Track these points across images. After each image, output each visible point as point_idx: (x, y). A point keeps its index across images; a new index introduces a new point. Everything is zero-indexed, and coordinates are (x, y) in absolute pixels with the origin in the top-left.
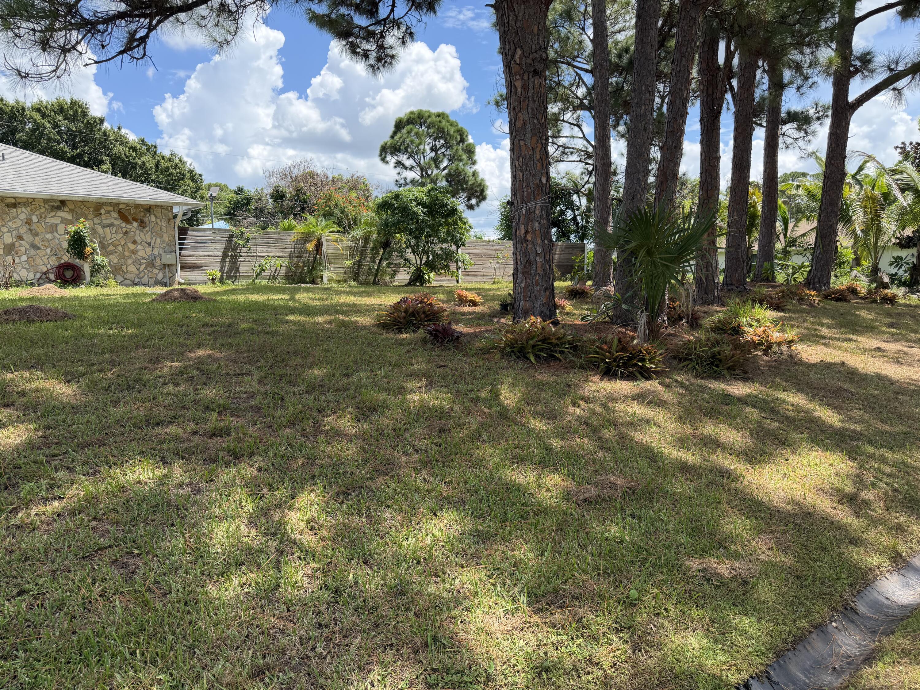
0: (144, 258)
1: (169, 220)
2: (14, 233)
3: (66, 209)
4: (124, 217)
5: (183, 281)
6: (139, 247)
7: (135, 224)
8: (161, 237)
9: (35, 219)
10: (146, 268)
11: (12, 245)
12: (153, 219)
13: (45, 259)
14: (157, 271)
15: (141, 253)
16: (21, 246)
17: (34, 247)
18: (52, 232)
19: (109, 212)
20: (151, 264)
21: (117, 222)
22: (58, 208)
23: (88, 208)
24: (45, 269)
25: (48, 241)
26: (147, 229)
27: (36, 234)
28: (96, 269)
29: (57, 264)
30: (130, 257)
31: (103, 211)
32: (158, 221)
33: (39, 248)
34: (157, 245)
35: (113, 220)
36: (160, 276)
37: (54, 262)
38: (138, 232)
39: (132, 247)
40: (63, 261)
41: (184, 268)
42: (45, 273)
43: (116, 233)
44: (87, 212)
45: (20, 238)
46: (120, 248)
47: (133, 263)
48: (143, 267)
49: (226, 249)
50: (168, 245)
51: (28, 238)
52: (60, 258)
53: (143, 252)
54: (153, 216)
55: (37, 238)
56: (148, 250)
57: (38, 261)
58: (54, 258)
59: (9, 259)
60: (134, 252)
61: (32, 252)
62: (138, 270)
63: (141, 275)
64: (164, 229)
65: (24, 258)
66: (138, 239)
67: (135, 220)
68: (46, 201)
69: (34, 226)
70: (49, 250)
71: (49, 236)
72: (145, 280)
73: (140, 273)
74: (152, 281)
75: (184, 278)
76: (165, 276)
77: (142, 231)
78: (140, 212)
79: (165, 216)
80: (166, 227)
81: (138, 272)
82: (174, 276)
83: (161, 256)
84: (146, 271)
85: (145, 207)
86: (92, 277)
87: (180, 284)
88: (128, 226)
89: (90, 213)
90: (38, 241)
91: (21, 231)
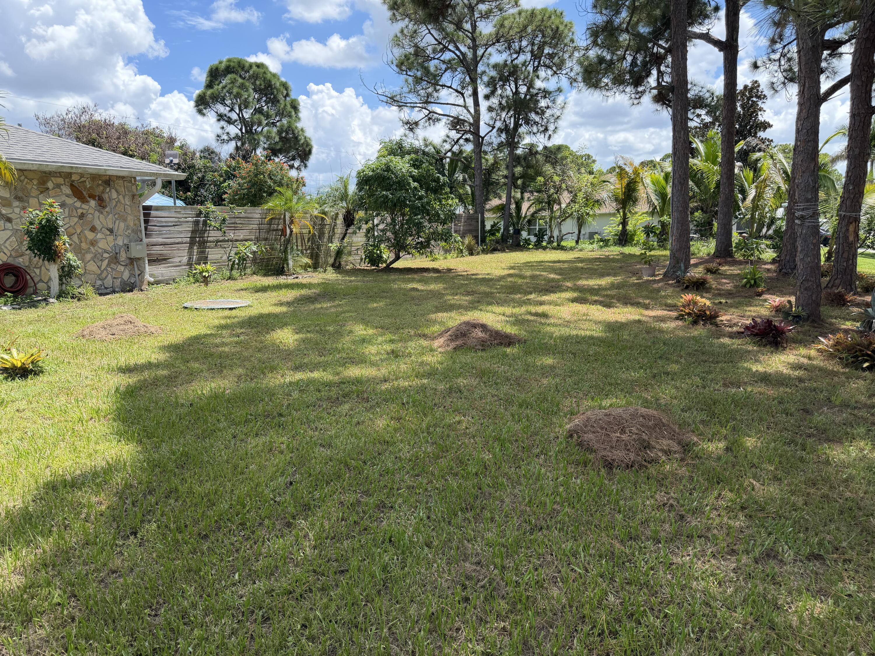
0: (106, 251)
1: (134, 196)
4: (78, 193)
5: (152, 280)
6: (99, 236)
7: (93, 203)
8: (125, 220)
10: (108, 265)
12: (114, 195)
14: (122, 268)
15: (102, 245)
19: (58, 186)
20: (115, 259)
21: (70, 201)
23: (31, 180)
26: (108, 209)
28: (67, 273)
30: (88, 251)
31: (50, 185)
32: (121, 197)
34: (120, 232)
35: (64, 198)
38: (97, 213)
39: (90, 235)
40: (1, 262)
43: (70, 216)
46: (75, 238)
47: (93, 259)
48: (105, 263)
50: (134, 231)
53: (104, 243)
54: (113, 191)
60: (93, 243)
63: (104, 275)
66: (97, 224)
67: (92, 196)
73: (102, 272)
74: (118, 282)
75: (151, 275)
76: (132, 275)
77: (102, 213)
78: (98, 185)
79: (129, 191)
80: (130, 206)
81: (99, 272)
82: (142, 273)
83: (127, 248)
84: (109, 269)
85: (104, 178)
86: (61, 284)
87: (150, 284)
88: (84, 206)
89: (33, 188)
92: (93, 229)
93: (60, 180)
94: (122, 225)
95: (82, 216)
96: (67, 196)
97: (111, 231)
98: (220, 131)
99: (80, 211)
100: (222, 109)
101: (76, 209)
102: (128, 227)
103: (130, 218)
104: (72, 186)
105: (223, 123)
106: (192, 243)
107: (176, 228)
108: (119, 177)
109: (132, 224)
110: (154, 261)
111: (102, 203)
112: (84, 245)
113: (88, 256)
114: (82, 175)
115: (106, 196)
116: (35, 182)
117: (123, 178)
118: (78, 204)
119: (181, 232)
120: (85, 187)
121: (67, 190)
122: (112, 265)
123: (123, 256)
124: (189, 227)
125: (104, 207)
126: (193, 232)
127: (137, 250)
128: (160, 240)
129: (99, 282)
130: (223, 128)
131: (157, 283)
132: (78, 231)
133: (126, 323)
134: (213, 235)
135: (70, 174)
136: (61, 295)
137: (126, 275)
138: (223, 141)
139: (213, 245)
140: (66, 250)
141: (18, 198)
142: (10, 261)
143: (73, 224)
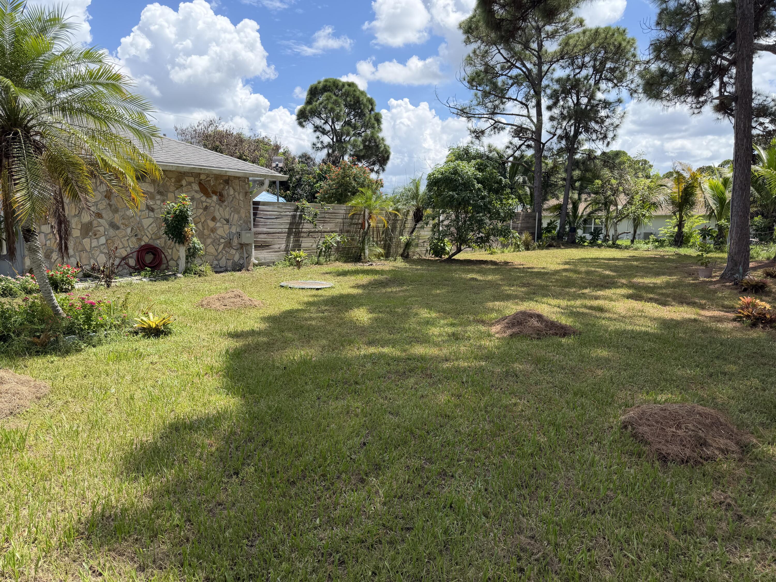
0: (222, 238)
1: (246, 193)
2: (93, 209)
4: (204, 190)
5: (256, 262)
6: (218, 224)
7: (215, 198)
8: (238, 213)
10: (224, 248)
11: (91, 223)
12: (232, 192)
13: (124, 240)
14: (234, 252)
15: (220, 232)
16: (100, 225)
17: (114, 226)
19: (189, 184)
20: (229, 244)
21: (197, 196)
23: (170, 178)
24: (124, 254)
25: (129, 218)
26: (226, 203)
27: (116, 211)
29: (137, 246)
30: (209, 235)
31: (184, 183)
32: (236, 194)
33: (118, 228)
34: (235, 222)
35: (193, 193)
37: (134, 244)
38: (217, 206)
39: (211, 224)
40: (143, 243)
42: (124, 259)
43: (197, 208)
44: (168, 184)
45: (99, 215)
46: (200, 226)
47: (212, 243)
48: (221, 247)
50: (245, 222)
51: (107, 215)
52: (140, 239)
53: (222, 231)
54: (231, 188)
55: (116, 215)
56: (226, 227)
57: (118, 244)
58: (134, 239)
59: (86, 241)
60: (213, 230)
61: (112, 232)
62: (217, 250)
63: (220, 257)
64: (242, 204)
65: (103, 240)
66: (217, 215)
67: (215, 193)
69: (113, 202)
70: (129, 230)
71: (129, 213)
72: (222, 262)
73: (219, 254)
74: (230, 263)
75: (256, 258)
76: (241, 257)
77: (221, 206)
78: (220, 184)
79: (243, 189)
80: (243, 201)
81: (216, 254)
82: (249, 256)
83: (239, 235)
84: (224, 252)
85: (224, 178)
86: (187, 263)
87: (255, 265)
88: (208, 200)
89: (171, 185)
90: (117, 219)
91: (101, 207)
92: (214, 219)
93: (192, 179)
94: (236, 216)
95: (206, 208)
96: (196, 192)
98: (315, 140)
99: (205, 204)
100: (318, 122)
101: (202, 202)
102: (240, 218)
103: (242, 211)
104: (200, 184)
105: (318, 134)
106: (289, 233)
107: (278, 221)
108: (236, 178)
109: (243, 216)
110: (259, 247)
111: (222, 198)
112: (206, 231)
113: (209, 241)
114: (208, 176)
115: (225, 193)
116: (173, 180)
117: (239, 178)
118: (204, 199)
119: (281, 224)
120: (210, 185)
121: (196, 187)
122: (227, 249)
123: (235, 242)
124: (288, 220)
125: (223, 202)
126: (291, 224)
127: (247, 238)
128: (265, 230)
129: (216, 262)
130: (318, 138)
131: (260, 264)
132: (203, 220)
133: (236, 296)
134: (307, 227)
135: (200, 174)
136: (186, 272)
137: (237, 258)
138: (318, 149)
139: (305, 235)
140: (193, 236)
141: (160, 193)
142: (151, 243)
143: (198, 214)
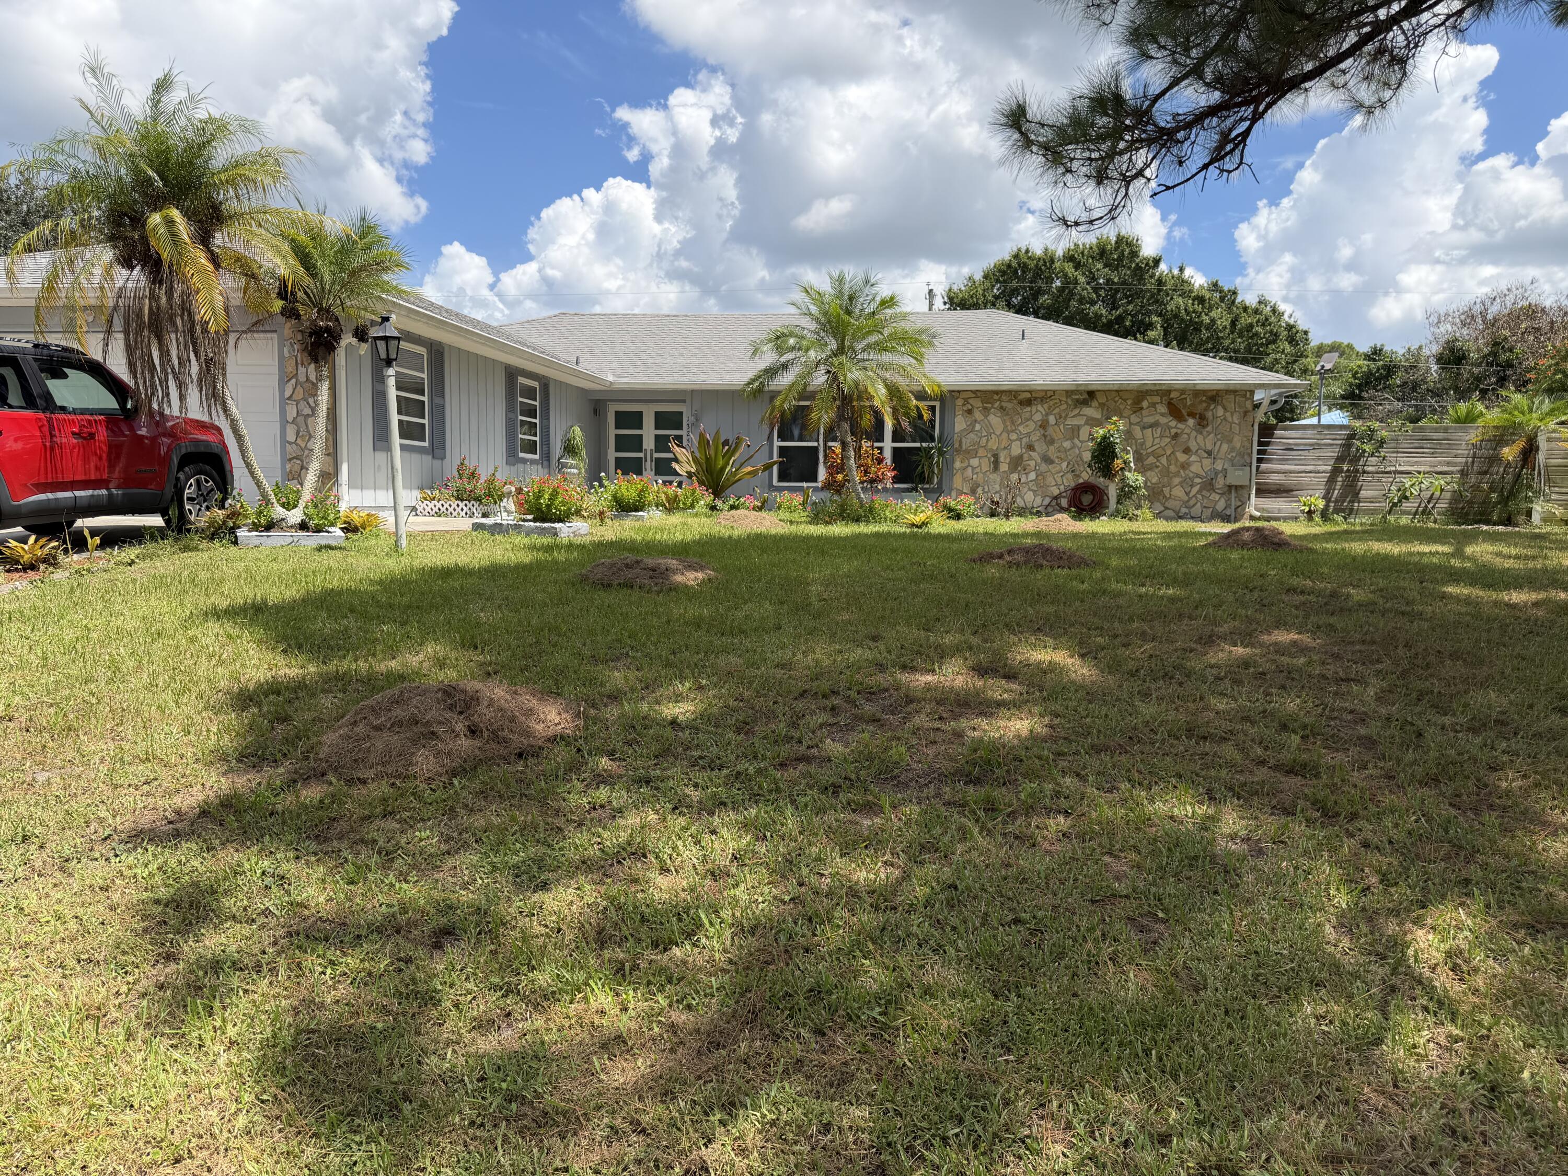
0: (1198, 476)
1: (1246, 413)
2: (1024, 440)
3: (1095, 403)
4: (1175, 412)
5: (1258, 514)
6: (1193, 458)
7: (1191, 422)
8: (1230, 441)
9: (1052, 420)
10: (1199, 492)
11: (1020, 457)
12: (1220, 412)
13: (1058, 477)
14: (1217, 497)
15: (1195, 468)
16: (1031, 458)
17: (1047, 460)
18: (1072, 439)
19: (1153, 405)
20: (1209, 485)
21: (1163, 420)
22: (1085, 403)
23: (1125, 400)
24: (1056, 492)
25: (1066, 451)
26: (1209, 428)
27: (1052, 442)
28: (1126, 493)
29: (1073, 484)
30: (1177, 474)
31: (1145, 404)
32: (1228, 414)
33: (1052, 462)
34: (1222, 454)
35: (1158, 417)
36: (1221, 505)
37: (1069, 482)
38: (1194, 434)
39: (1182, 457)
40: (1081, 481)
41: (1262, 491)
42: (1056, 498)
43: (1161, 437)
44: (1122, 407)
45: (1031, 447)
46: (1164, 460)
47: (1181, 484)
48: (1195, 490)
49: (1340, 459)
50: (1241, 455)
51: (1040, 447)
52: (1079, 476)
53: (1198, 466)
54: (1220, 408)
55: (1051, 448)
56: (1207, 462)
57: (1050, 480)
58: (1070, 476)
59: (1014, 477)
60: (1185, 466)
61: (1044, 467)
62: (1187, 494)
63: (1192, 503)
64: (1236, 429)
65: (1032, 476)
66: (1193, 445)
67: (1192, 415)
68: (1069, 393)
69: (1050, 431)
70: (1064, 465)
71: (1067, 444)
72: (1197, 510)
73: (1190, 499)
74: (1208, 512)
75: (1256, 509)
76: (1227, 506)
77: (1201, 433)
78: (1202, 401)
79: (1240, 407)
80: (1239, 424)
81: (1186, 498)
82: (1243, 504)
83: (1227, 473)
84: (1199, 496)
85: (1210, 394)
88: (1180, 425)
89: (1127, 408)
90: (1052, 452)
91: (1034, 438)
92: (1187, 451)
93: (1157, 399)
94: (1225, 447)
95: (1176, 436)
96: (1162, 415)
97: (1209, 453)
99: (1173, 431)
101: (1170, 428)
102: (1233, 449)
103: (1236, 438)
104: (1169, 404)
108: (1229, 392)
109: (1238, 445)
110: (1271, 492)
111: (1202, 422)
112: (1173, 468)
113: (1177, 480)
114: (1183, 391)
115: (1209, 414)
116: (1129, 402)
117: (1235, 391)
118: (1173, 423)
119: (1318, 458)
120: (1185, 406)
121: (1162, 409)
122: (1204, 493)
123: (1220, 482)
125: (1204, 427)
129: (1183, 510)
131: (1267, 519)
132: (1168, 453)
135: (1169, 392)
143: (1163, 445)
